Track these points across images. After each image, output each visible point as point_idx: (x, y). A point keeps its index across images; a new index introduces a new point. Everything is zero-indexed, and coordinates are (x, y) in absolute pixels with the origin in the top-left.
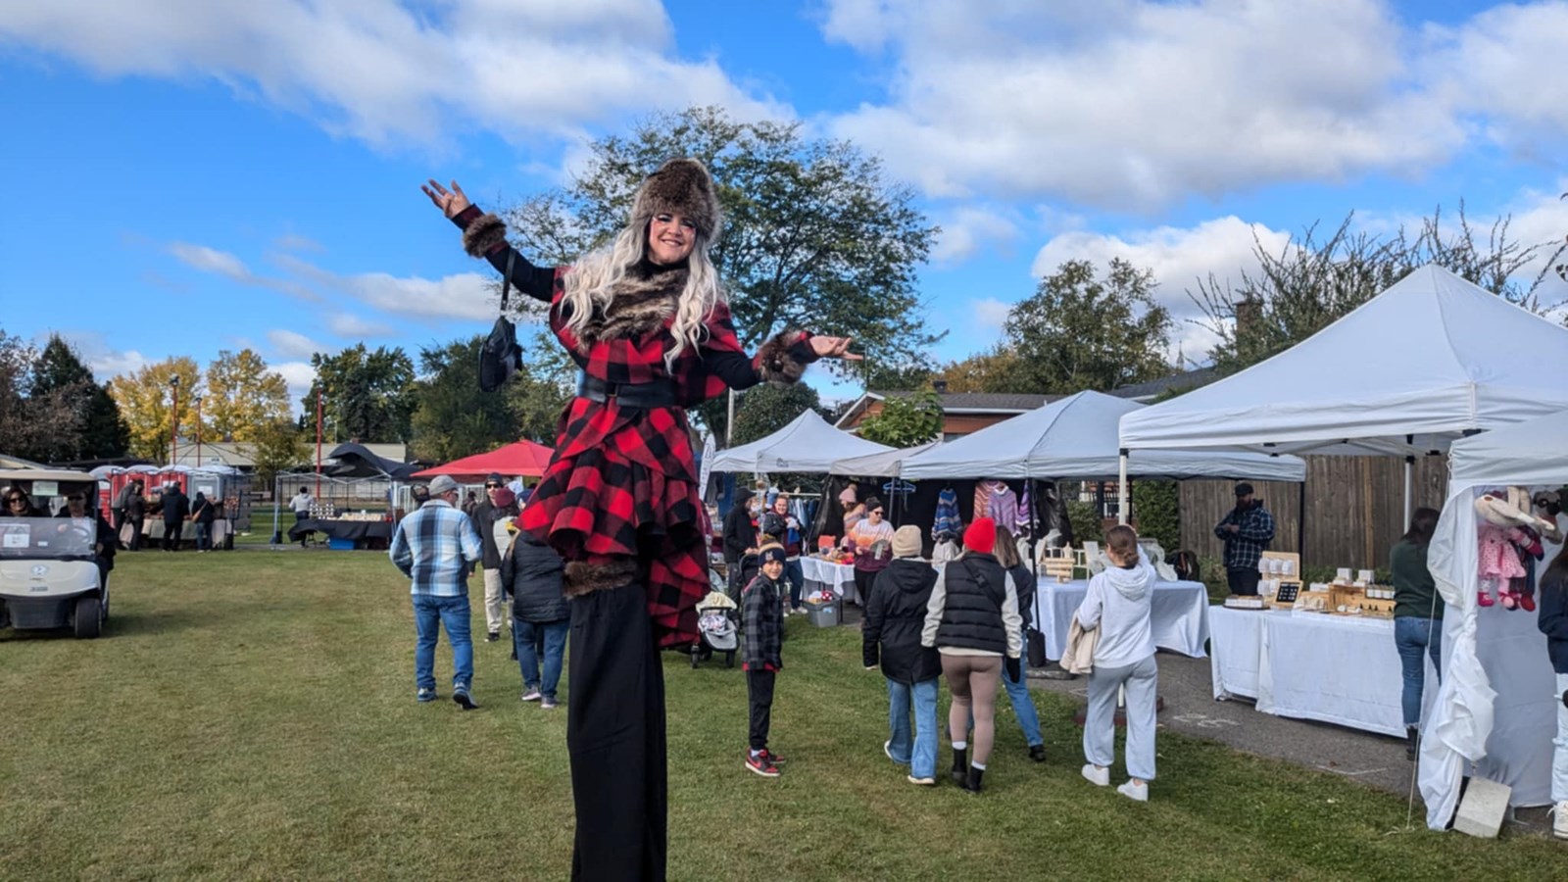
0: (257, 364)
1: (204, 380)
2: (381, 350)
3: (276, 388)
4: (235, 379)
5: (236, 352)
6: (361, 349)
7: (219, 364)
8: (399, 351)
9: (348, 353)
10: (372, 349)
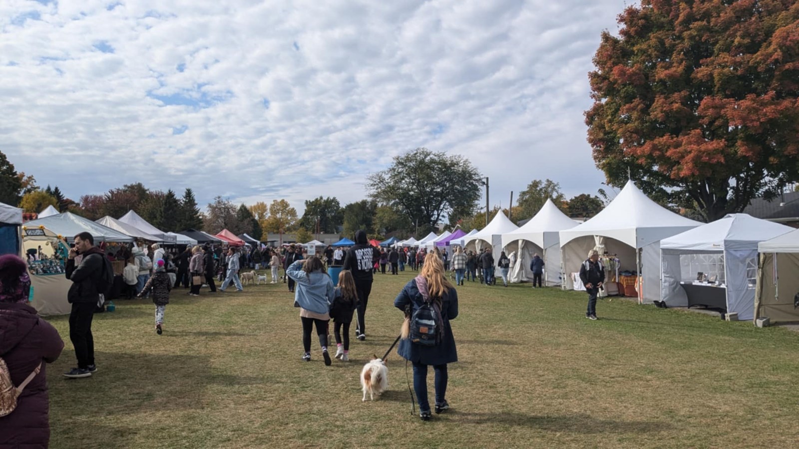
0: (286, 204)
1: (268, 210)
2: (328, 198)
3: (293, 213)
4: (279, 210)
5: (279, 200)
6: (321, 198)
7: (273, 205)
8: (334, 198)
9: (317, 200)
10: (325, 198)
